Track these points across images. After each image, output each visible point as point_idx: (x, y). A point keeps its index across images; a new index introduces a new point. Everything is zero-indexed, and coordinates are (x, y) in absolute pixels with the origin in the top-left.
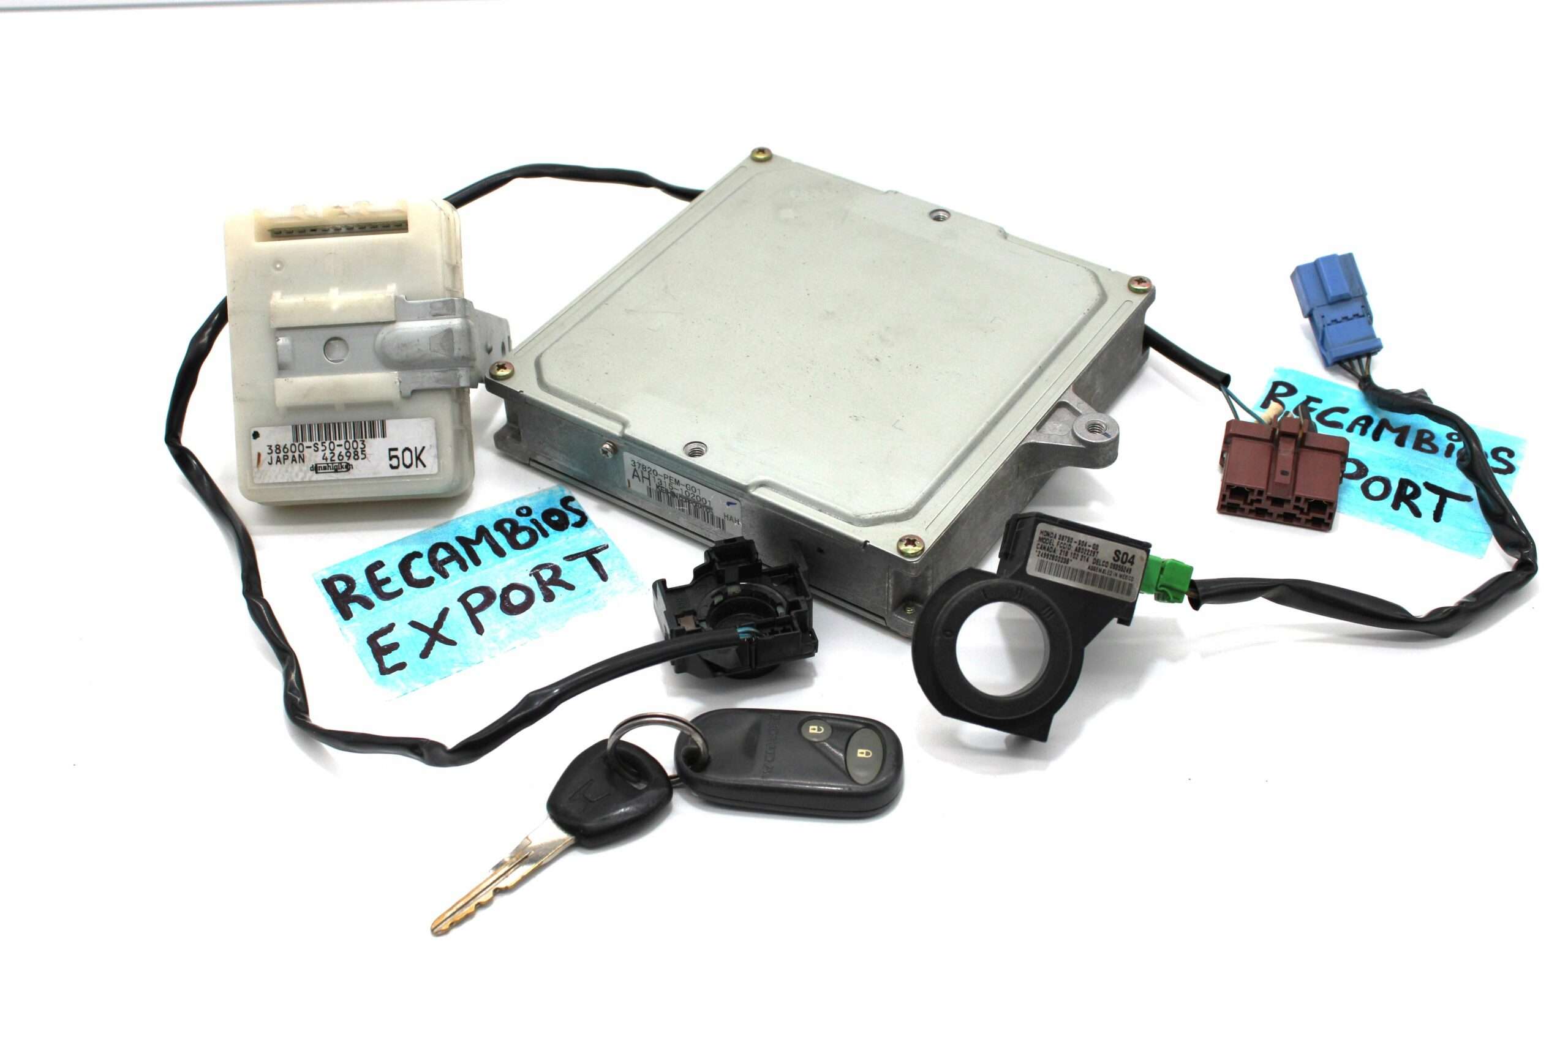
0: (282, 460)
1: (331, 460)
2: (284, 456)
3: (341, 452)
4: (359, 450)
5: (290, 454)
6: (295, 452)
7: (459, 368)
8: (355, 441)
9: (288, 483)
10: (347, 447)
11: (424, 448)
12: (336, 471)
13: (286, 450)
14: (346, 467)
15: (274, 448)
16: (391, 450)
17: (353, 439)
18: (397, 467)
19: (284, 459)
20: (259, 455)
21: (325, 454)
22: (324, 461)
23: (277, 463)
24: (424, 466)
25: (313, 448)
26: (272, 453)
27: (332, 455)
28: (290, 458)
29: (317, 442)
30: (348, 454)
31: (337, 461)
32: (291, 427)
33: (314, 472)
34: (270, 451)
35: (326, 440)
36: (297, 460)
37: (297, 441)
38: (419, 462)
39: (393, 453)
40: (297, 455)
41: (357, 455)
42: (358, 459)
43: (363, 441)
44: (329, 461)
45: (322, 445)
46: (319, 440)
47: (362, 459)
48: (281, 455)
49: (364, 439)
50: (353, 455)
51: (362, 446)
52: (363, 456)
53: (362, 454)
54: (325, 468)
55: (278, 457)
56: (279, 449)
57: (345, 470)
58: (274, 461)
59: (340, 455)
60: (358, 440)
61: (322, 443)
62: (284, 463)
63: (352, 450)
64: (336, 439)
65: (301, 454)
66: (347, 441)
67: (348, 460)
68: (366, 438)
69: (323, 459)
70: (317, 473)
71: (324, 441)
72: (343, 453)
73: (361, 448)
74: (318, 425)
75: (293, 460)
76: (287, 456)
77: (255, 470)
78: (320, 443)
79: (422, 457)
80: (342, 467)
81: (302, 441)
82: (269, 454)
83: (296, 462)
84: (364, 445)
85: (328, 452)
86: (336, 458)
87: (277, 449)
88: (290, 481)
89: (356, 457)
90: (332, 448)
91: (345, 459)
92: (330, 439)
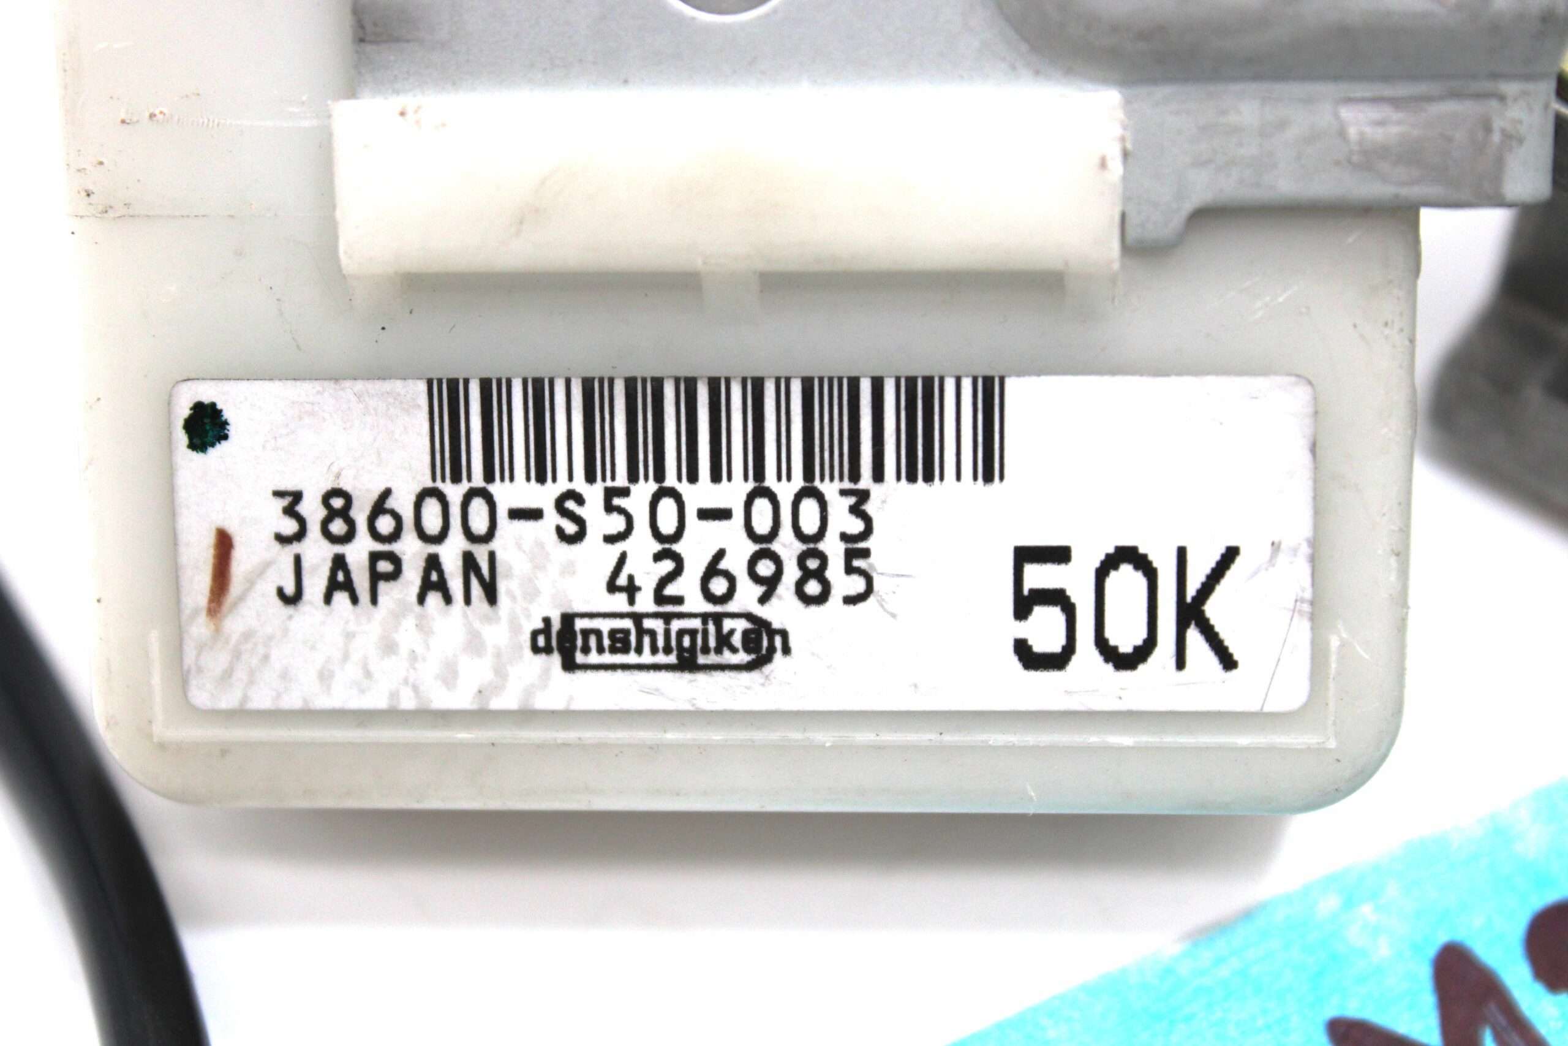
0: (361, 581)
1: (660, 598)
2: (375, 557)
3: (720, 554)
4: (833, 548)
5: (411, 549)
6: (441, 537)
7: (1510, 88)
8: (809, 492)
9: (392, 716)
10: (762, 523)
11: (1230, 555)
12: (687, 663)
13: (385, 524)
14: (751, 641)
15: (312, 509)
16: (1025, 555)
17: (798, 481)
18: (1058, 661)
19: (376, 578)
20: (224, 543)
21: (622, 559)
22: (619, 603)
23: (328, 599)
24: (1228, 662)
25: (552, 518)
26: (300, 535)
27: (668, 566)
28: (412, 575)
29: (579, 484)
30: (765, 568)
31: (695, 603)
32: (422, 387)
33: (556, 659)
34: (289, 527)
35: (633, 477)
36: (456, 585)
37: (456, 479)
38: (1193, 636)
39: (1038, 576)
40: (451, 554)
41: (819, 574)
42: (822, 598)
43: (863, 496)
44: (645, 602)
45: (609, 508)
46: (590, 478)
47: (850, 600)
48: (358, 552)
49: (866, 481)
50: (791, 573)
51: (856, 526)
52: (857, 585)
53: (850, 570)
54: (619, 642)
55: (339, 562)
56: (344, 513)
57: (742, 657)
58: (316, 584)
59: (712, 570)
60: (830, 489)
61: (610, 493)
62: (374, 600)
63: (787, 546)
64: (693, 478)
65: (481, 553)
66: (761, 492)
67: (763, 599)
68: (878, 475)
69: (612, 587)
70: (569, 665)
71: (621, 480)
72: (736, 562)
73: (844, 537)
74: (587, 386)
75: (427, 587)
76: (395, 559)
77: (200, 628)
78: (594, 494)
79: (1212, 609)
80: (724, 641)
81: (489, 477)
82: (282, 539)
83: (448, 599)
84: (868, 520)
85: (641, 545)
86: (687, 586)
87: (332, 514)
88: (408, 703)
89: (813, 588)
90: (667, 523)
91: (747, 596)
92: (660, 476)
